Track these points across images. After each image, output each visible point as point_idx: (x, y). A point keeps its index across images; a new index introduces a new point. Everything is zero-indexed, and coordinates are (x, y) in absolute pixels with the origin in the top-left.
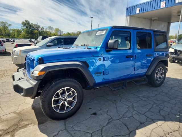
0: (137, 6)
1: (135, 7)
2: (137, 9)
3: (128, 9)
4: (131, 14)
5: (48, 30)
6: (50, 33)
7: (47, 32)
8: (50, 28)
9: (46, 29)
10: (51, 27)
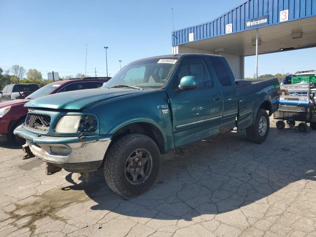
0: (189, 31)
1: (187, 31)
2: (190, 35)
3: (175, 34)
4: (181, 43)
5: (11, 74)
6: (17, 80)
7: (9, 77)
8: (16, 68)
9: (8, 71)
10: (18, 66)
